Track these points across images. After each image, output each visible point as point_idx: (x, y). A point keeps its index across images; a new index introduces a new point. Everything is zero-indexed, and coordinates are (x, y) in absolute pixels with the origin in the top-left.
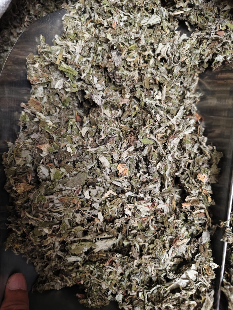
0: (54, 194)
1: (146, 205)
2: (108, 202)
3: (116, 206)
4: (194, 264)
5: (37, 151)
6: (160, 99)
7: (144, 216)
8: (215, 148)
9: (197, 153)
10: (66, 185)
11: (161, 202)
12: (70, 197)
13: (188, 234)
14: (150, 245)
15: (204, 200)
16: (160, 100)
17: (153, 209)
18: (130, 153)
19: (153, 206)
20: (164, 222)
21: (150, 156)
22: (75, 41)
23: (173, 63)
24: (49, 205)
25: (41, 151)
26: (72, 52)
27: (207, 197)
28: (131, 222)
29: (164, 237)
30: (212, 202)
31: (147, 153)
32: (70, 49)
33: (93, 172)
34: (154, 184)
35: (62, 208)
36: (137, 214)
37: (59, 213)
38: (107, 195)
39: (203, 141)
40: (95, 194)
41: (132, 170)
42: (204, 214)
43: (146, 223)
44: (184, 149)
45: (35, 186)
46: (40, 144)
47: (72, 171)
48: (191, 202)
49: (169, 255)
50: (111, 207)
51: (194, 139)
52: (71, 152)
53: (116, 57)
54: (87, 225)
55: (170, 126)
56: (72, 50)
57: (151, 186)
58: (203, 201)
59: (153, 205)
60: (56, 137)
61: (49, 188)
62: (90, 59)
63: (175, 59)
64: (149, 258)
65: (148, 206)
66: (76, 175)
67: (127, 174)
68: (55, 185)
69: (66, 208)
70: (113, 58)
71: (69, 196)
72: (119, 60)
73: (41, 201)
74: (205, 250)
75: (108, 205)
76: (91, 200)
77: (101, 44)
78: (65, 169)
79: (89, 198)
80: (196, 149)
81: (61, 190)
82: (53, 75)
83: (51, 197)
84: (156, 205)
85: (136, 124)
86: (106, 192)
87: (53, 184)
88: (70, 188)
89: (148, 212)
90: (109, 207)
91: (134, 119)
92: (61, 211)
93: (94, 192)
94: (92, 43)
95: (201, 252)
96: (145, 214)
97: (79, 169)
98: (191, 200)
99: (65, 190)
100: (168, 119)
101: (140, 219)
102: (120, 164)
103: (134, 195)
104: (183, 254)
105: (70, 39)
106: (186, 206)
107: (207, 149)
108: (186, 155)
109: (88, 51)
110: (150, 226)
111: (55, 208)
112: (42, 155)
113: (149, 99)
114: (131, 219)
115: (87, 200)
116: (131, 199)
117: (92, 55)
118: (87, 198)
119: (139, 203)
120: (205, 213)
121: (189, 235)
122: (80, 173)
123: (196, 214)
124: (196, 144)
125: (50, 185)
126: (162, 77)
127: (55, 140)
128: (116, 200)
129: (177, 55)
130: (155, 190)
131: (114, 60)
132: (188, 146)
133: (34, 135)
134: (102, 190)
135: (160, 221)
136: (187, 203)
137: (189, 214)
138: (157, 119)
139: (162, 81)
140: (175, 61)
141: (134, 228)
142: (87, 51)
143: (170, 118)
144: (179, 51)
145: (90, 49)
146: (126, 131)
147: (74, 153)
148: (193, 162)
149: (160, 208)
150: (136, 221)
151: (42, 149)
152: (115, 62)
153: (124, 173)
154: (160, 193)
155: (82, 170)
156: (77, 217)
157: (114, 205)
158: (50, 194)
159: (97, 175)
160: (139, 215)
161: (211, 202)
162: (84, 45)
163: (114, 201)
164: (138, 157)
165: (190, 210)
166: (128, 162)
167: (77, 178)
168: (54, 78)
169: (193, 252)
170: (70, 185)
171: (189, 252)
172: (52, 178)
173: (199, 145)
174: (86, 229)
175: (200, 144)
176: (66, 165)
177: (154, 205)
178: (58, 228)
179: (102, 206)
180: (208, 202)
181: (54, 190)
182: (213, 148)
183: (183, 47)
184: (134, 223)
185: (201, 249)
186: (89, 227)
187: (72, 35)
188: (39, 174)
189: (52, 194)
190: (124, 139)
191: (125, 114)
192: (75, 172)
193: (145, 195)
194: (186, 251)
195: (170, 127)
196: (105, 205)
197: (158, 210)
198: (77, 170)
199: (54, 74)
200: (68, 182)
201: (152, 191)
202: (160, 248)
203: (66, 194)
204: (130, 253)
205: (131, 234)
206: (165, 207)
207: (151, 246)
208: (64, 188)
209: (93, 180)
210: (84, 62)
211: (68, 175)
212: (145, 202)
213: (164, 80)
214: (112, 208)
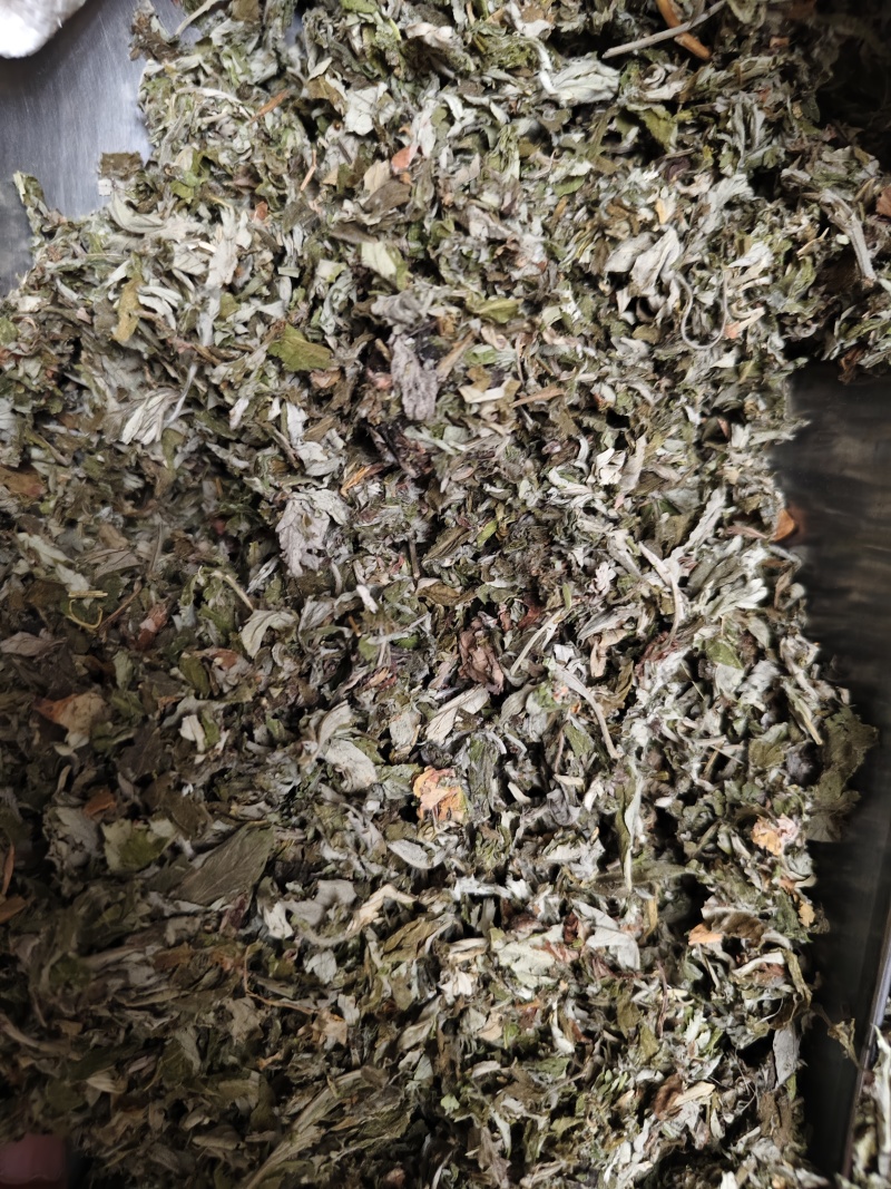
0: (128, 941)
1: (537, 939)
2: (373, 945)
3: (413, 954)
4: (731, 1175)
5: (38, 735)
6: (616, 481)
7: (527, 995)
8: (846, 695)
9: (762, 707)
10: (180, 893)
11: (603, 919)
12: (202, 945)
13: (711, 1038)
14: (556, 1122)
15: (785, 916)
16: (610, 490)
17: (571, 956)
18: (467, 718)
19: (569, 938)
20: (619, 1011)
21: (558, 745)
22: (203, 210)
23: (687, 340)
24: (106, 986)
25: (60, 734)
26: (191, 277)
27: (796, 907)
28: (474, 1027)
29: (615, 1076)
30: (815, 922)
31: (546, 727)
32: (177, 263)
33: (302, 814)
34: (574, 843)
35: (166, 995)
36: (501, 986)
37: (156, 1012)
38: (369, 912)
39: (797, 660)
40: (314, 919)
41: (481, 796)
42: (781, 973)
43: (537, 1023)
44: (708, 687)
45: (32, 899)
46: (54, 698)
47: (204, 826)
48: (726, 922)
49: (633, 1151)
50: (388, 966)
51: (755, 639)
52: (200, 738)
53: (415, 368)
54: (279, 1045)
55: (653, 596)
56: (183, 268)
57: (559, 854)
58: (780, 918)
59: (570, 936)
60: (130, 665)
61: (100, 921)
62: (274, 310)
63: (696, 318)
64: (552, 1178)
65: (547, 947)
66: (225, 837)
67: (459, 816)
68: (128, 903)
69: (183, 993)
70: (397, 373)
71: (194, 940)
72: (428, 388)
73: (68, 985)
74: (779, 1113)
75: (376, 957)
76: (298, 942)
77: (338, 249)
78: (171, 820)
79: (289, 932)
80: (761, 689)
81: (157, 919)
82: (104, 370)
83: (112, 956)
84: (581, 934)
85: (497, 583)
86: (367, 900)
87: (122, 902)
88: (201, 908)
89: (548, 973)
90: (379, 964)
91: (486, 560)
92: (164, 1003)
93: (309, 911)
94: (291, 233)
95: (765, 1125)
96: (533, 983)
97: (234, 807)
98: (725, 915)
99: (175, 916)
100: (643, 562)
101: (510, 1008)
102: (429, 771)
103: (484, 890)
104: (687, 1127)
105: (180, 199)
106: (707, 941)
107: (809, 700)
108: (712, 721)
109: (271, 267)
110: (556, 1031)
111: (133, 994)
112: (63, 751)
113: (562, 474)
114: (472, 1011)
115: (278, 946)
116: (470, 911)
117: (285, 288)
118: (277, 934)
119: (512, 939)
120: (785, 968)
121: (714, 1042)
122: (243, 832)
123: (749, 976)
124: (763, 664)
125: (108, 906)
126: (629, 389)
127: (119, 683)
128: (407, 927)
129: (708, 299)
130: (575, 867)
131: (398, 384)
132: (726, 676)
133: (23, 641)
134: (346, 892)
135: (602, 1004)
136: (709, 929)
137: (716, 969)
138: (600, 588)
139: (626, 411)
140: (697, 331)
141: (487, 1051)
142: (263, 273)
143: (653, 558)
144: (713, 281)
145: (280, 256)
146: (447, 608)
147: (211, 747)
148: (739, 755)
149: (600, 949)
150: (495, 1017)
151: (63, 719)
152: (405, 391)
153: (444, 810)
154: (600, 880)
155: (252, 811)
156: (237, 1014)
157: (403, 952)
158: (110, 941)
159: (320, 829)
160: (508, 991)
161: (812, 925)
162: (246, 245)
163: (399, 934)
164: (506, 741)
165: (721, 955)
166: (463, 759)
167: (230, 857)
168: (110, 386)
169: (729, 1119)
170: (198, 894)
171: (714, 1117)
172: (114, 861)
173: (774, 671)
174: (273, 1063)
175: (782, 667)
176: (173, 801)
177: (575, 934)
178: (150, 1070)
179: (349, 962)
180: (802, 925)
181: (127, 922)
182: (839, 695)
183: (735, 258)
184: (487, 1027)
185: (765, 1106)
186: (288, 1057)
187: (188, 181)
188: (52, 849)
189: (118, 943)
190: (442, 648)
191: (445, 539)
192: (219, 826)
193: (534, 890)
194: (703, 1116)
195: (652, 602)
196: (361, 961)
197: (592, 955)
198: (225, 816)
199: (106, 365)
200: (188, 881)
201: (564, 870)
202: (601, 1128)
203: (184, 934)
204: (470, 1154)
205: (476, 1079)
206: (623, 944)
207: (562, 1125)
208: (168, 909)
209: (303, 852)
210: (245, 324)
211: (187, 847)
212: (535, 926)
213: (636, 405)
214: (396, 966)
